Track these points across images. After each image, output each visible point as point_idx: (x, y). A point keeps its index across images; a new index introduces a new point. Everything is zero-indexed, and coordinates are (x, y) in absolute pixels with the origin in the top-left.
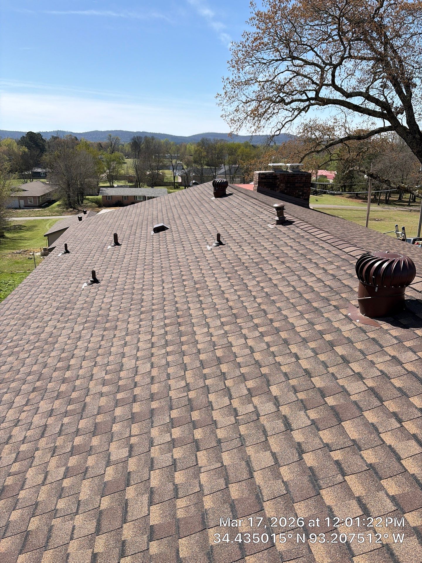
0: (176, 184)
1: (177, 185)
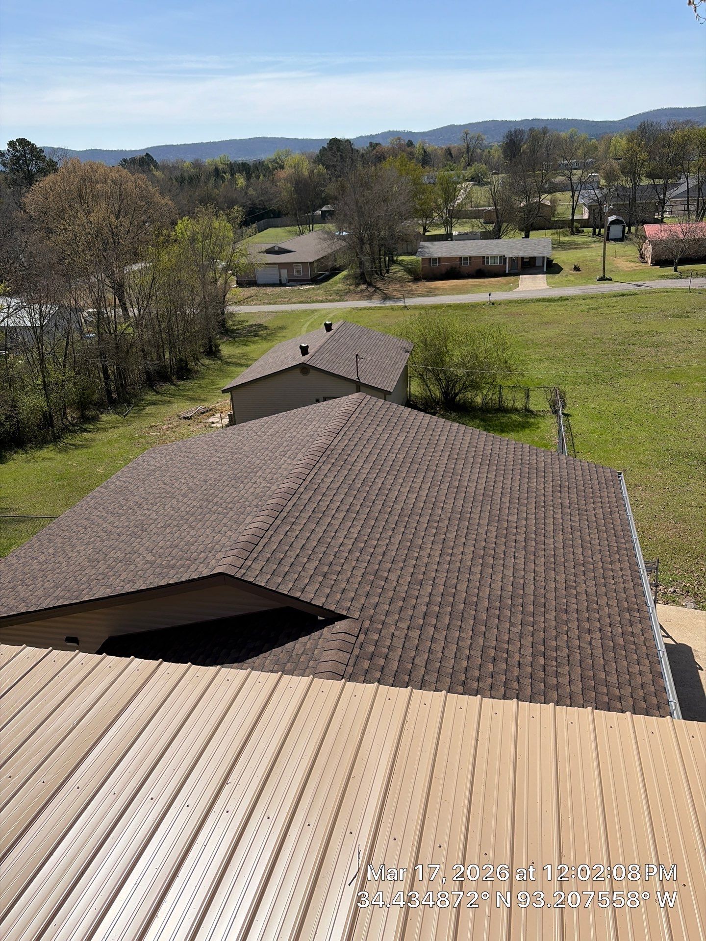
0: (575, 224)
1: (579, 225)
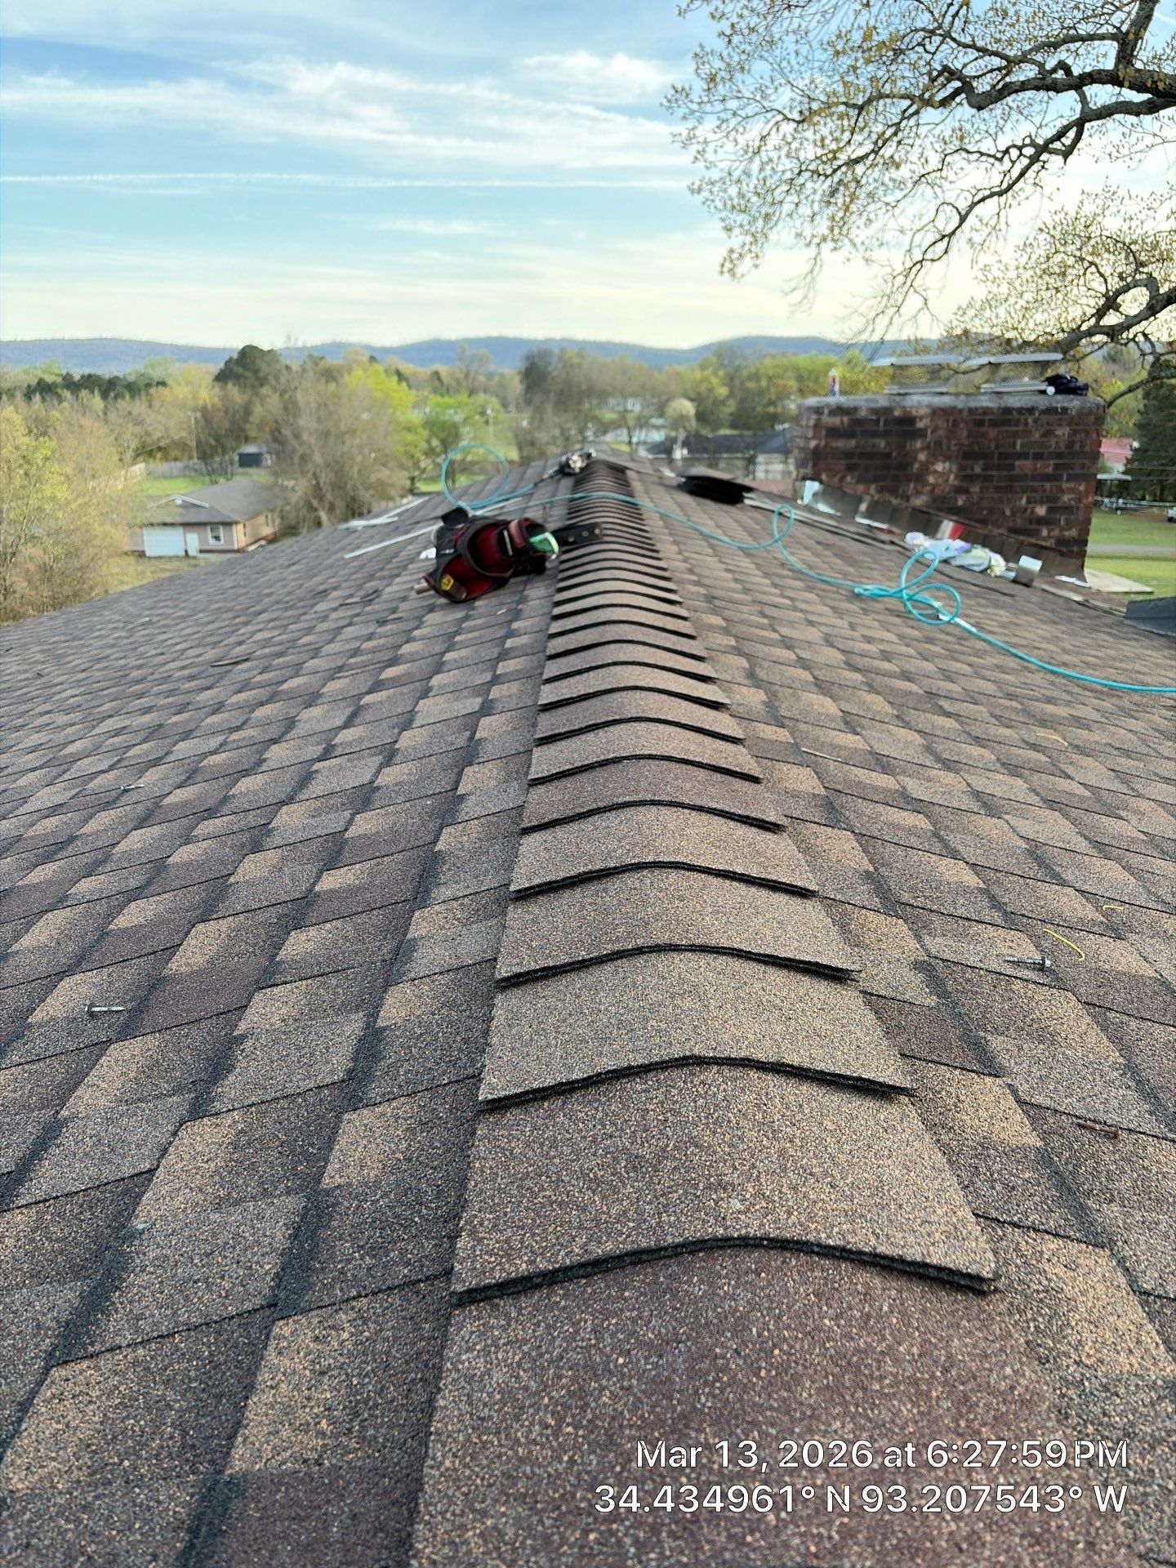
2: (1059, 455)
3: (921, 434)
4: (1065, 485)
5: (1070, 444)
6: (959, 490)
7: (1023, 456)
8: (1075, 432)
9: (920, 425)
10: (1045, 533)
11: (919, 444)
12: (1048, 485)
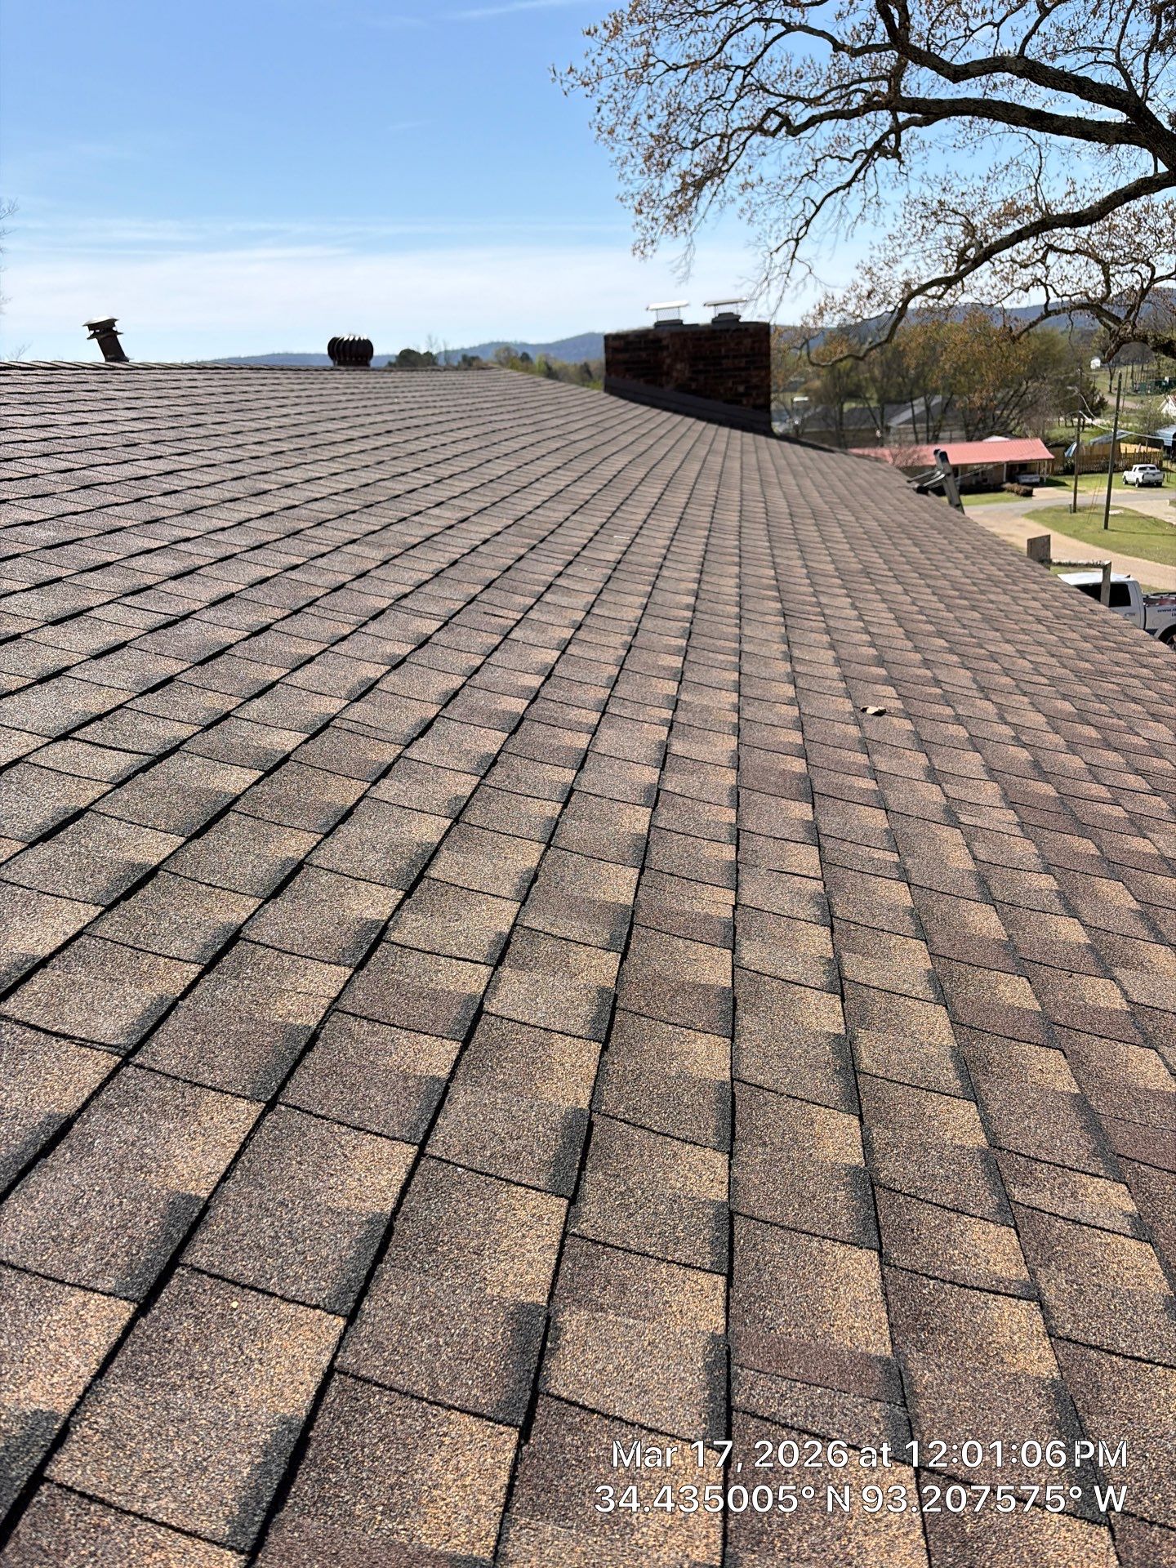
2: (747, 356)
3: (667, 347)
4: (754, 373)
5: (752, 349)
6: (691, 379)
7: (727, 357)
8: (754, 342)
9: (665, 343)
10: (745, 402)
11: (665, 354)
12: (743, 373)
